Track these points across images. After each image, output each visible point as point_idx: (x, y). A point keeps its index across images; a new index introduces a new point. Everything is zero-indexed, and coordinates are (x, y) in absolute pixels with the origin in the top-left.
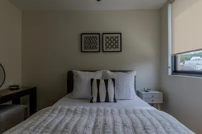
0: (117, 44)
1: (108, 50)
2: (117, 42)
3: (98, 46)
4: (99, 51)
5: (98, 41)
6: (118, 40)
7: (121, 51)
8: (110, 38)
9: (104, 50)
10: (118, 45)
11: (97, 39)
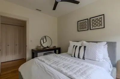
0: (100, 23)
1: (94, 28)
2: (101, 21)
3: (87, 27)
4: (88, 30)
5: (87, 24)
6: (101, 20)
7: (104, 27)
8: (95, 20)
9: (91, 28)
10: (102, 23)
11: (86, 23)
